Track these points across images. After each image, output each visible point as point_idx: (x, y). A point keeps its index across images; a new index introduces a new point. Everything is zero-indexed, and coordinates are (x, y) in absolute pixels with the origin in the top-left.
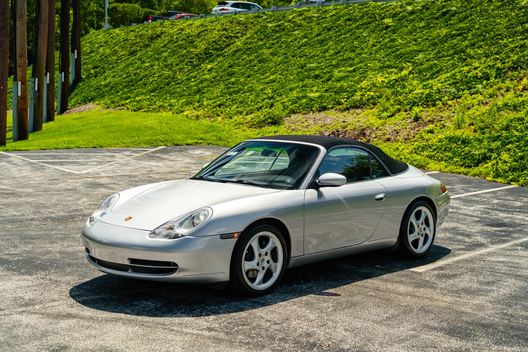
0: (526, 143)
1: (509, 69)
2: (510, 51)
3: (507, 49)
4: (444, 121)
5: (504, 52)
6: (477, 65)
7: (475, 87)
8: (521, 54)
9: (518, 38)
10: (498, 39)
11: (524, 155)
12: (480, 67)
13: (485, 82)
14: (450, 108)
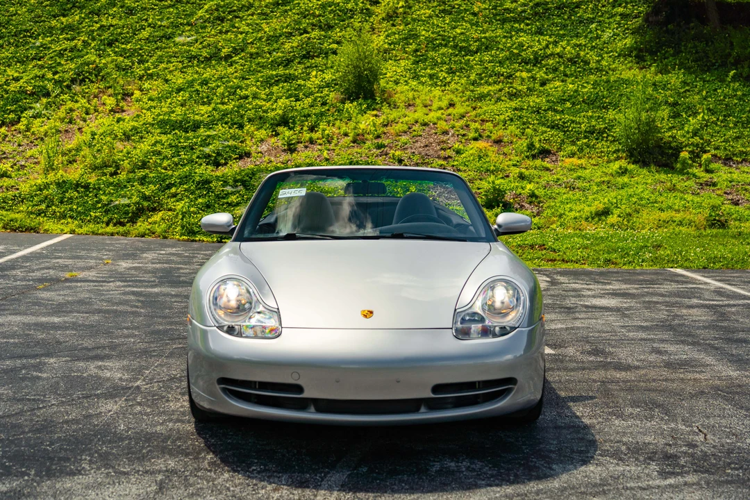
0: (198, 185)
1: (73, 81)
2: (56, 55)
3: (50, 54)
4: (13, 158)
5: (48, 56)
6: (16, 75)
7: (31, 108)
8: (80, 61)
9: (61, 37)
10: (25, 36)
11: (208, 201)
12: (22, 78)
13: (44, 100)
14: (7, 139)
